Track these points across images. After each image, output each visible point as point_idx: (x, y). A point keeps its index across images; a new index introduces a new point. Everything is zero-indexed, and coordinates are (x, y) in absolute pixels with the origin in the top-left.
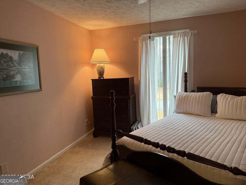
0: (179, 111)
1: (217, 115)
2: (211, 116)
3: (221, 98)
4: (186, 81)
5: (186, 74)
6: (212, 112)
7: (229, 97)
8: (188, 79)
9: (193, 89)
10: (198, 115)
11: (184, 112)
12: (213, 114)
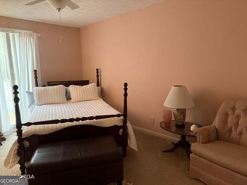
0: (41, 103)
1: (71, 100)
2: (68, 102)
3: (72, 88)
4: (36, 78)
5: (35, 71)
6: (67, 100)
7: (78, 87)
8: (37, 75)
9: (43, 85)
10: (58, 103)
11: (46, 103)
12: (69, 100)
